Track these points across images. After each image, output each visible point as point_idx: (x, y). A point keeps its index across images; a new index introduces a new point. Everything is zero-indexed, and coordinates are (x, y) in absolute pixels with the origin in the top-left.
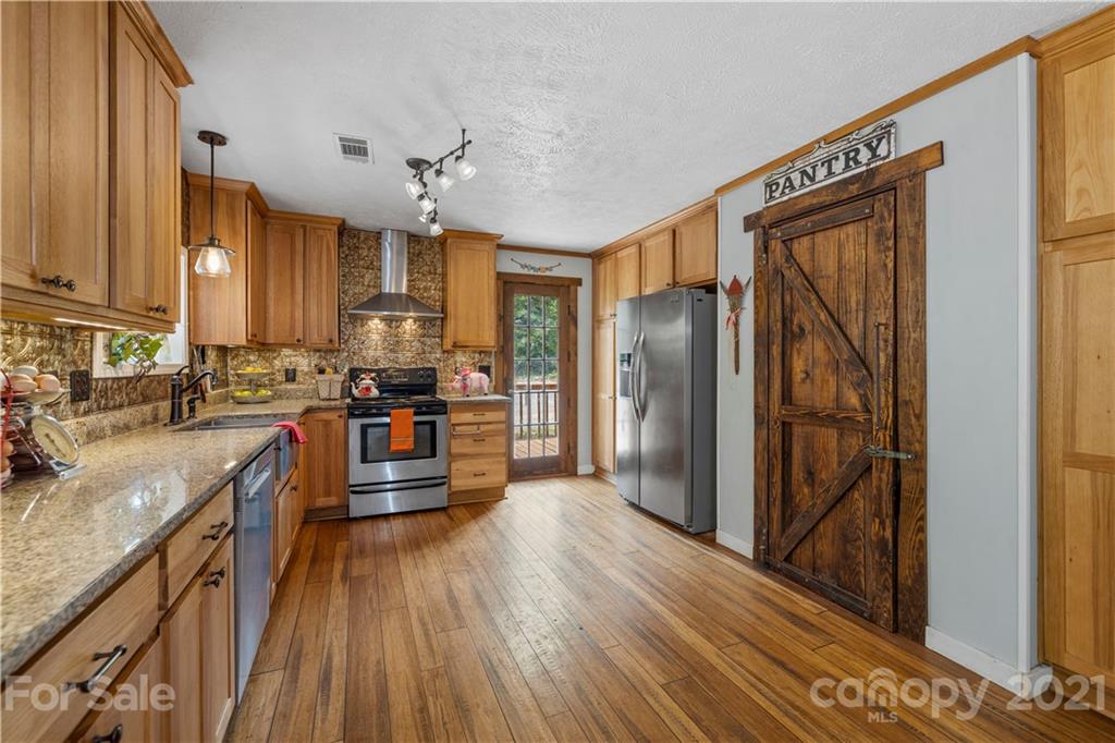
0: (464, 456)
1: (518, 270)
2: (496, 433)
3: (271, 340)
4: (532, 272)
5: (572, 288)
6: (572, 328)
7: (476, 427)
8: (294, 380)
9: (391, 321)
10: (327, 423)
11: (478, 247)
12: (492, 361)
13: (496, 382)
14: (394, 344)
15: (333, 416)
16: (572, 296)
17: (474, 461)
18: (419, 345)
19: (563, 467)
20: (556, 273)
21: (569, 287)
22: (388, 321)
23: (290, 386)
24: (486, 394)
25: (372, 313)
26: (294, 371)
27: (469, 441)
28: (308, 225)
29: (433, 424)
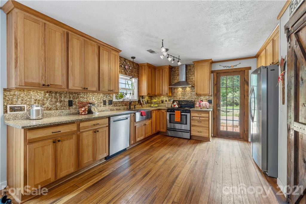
0: (195, 126)
1: (222, 68)
2: (204, 121)
3: (156, 94)
4: (228, 68)
5: (246, 71)
6: (246, 86)
7: (199, 118)
8: (163, 103)
9: (183, 88)
10: (163, 113)
11: (204, 64)
12: (212, 98)
13: (214, 105)
14: (184, 94)
15: (164, 111)
16: (246, 74)
17: (198, 128)
18: (190, 94)
19: (241, 137)
20: (238, 67)
21: (244, 71)
22: (182, 88)
23: (162, 104)
24: (208, 109)
25: (179, 87)
26: (163, 101)
27: (196, 122)
28: (163, 68)
29: (186, 115)
